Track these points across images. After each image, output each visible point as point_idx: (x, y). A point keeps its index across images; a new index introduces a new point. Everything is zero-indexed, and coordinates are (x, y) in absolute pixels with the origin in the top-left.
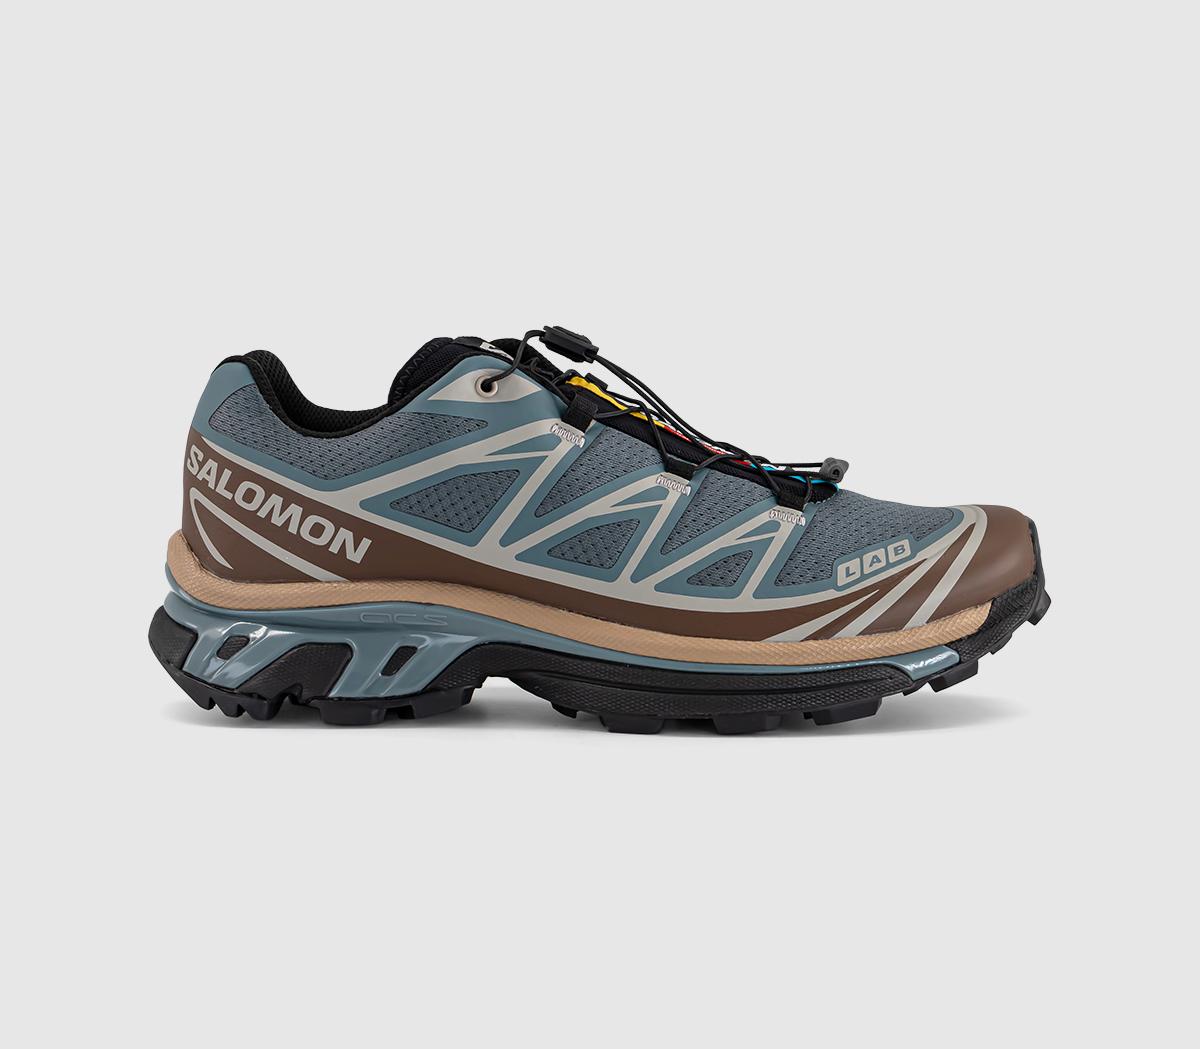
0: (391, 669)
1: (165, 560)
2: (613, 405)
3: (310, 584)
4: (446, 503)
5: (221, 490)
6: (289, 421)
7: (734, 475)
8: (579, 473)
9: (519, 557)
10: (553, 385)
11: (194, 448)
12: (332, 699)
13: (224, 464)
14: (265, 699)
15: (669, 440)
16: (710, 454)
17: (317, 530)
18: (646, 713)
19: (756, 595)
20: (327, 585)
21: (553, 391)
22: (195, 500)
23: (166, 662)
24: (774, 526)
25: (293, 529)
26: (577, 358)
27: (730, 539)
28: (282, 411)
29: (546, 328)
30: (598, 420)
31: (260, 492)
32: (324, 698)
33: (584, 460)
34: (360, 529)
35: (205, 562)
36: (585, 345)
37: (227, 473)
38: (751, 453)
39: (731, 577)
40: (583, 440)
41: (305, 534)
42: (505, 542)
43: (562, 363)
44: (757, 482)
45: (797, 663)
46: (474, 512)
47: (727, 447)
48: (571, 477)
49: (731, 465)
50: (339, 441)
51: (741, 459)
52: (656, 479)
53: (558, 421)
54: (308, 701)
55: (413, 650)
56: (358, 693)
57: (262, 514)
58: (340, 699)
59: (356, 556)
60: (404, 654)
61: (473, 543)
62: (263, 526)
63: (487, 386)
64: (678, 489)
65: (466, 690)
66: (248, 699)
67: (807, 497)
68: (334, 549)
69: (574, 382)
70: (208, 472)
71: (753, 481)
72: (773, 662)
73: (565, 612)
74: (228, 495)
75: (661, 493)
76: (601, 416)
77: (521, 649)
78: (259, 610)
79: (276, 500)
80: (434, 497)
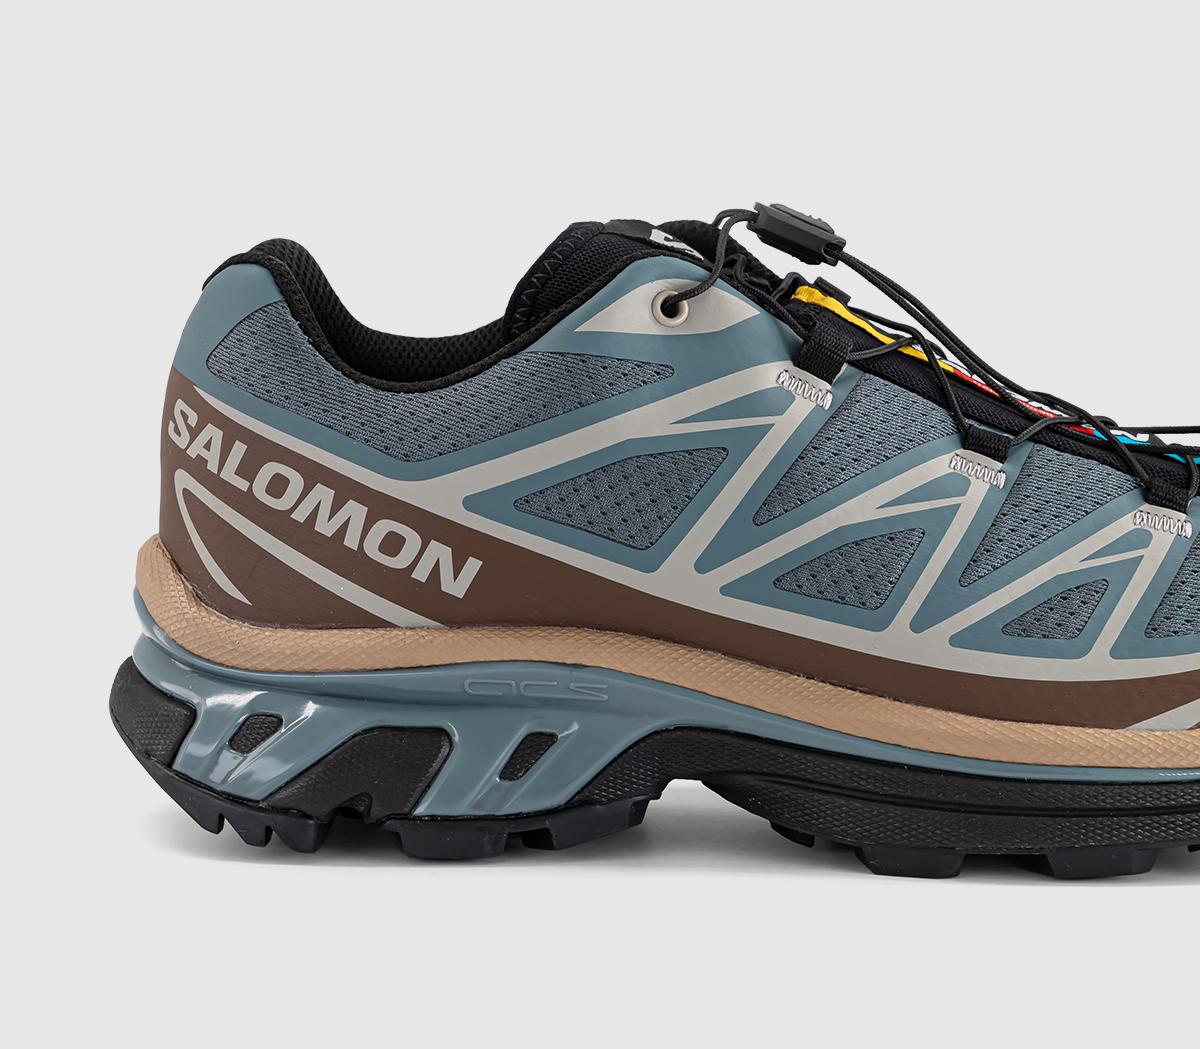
0: (513, 770)
1: (133, 584)
2: (870, 335)
3: (381, 631)
4: (607, 501)
5: (229, 474)
6: (340, 362)
7: (1073, 453)
8: (825, 454)
9: (726, 590)
10: (774, 300)
11: (180, 405)
12: (420, 818)
13: (233, 432)
14: (310, 817)
15: (966, 395)
16: (1032, 418)
17: (392, 544)
18: (936, 845)
19: (1117, 652)
20: (409, 633)
21: (778, 315)
22: (185, 490)
23: (144, 756)
24: (1140, 539)
25: (351, 541)
26: (810, 257)
27: (1071, 561)
28: (327, 346)
29: (759, 206)
30: (851, 363)
31: (296, 481)
32: (406, 817)
33: (832, 432)
34: (463, 542)
35: (205, 593)
36: (825, 236)
37: (239, 449)
38: (1093, 412)
39: (1074, 623)
40: (829, 397)
41: (372, 550)
42: (704, 564)
43: (780, 263)
44: (1111, 465)
45: (1184, 764)
46: (654, 517)
47: (1051, 401)
48: (812, 458)
49: (1063, 434)
50: (426, 397)
51: (1078, 424)
52: (947, 461)
53: (789, 364)
54: (380, 823)
55: (549, 739)
56: (462, 808)
57: (300, 515)
58: (433, 818)
59: (456, 586)
60: (536, 745)
61: (650, 567)
62: (302, 536)
63: (670, 308)
64: (984, 478)
65: (636, 804)
66: (281, 818)
67: (1193, 491)
68: (421, 574)
69: (803, 295)
70: (207, 444)
71: (1104, 462)
72: (1145, 763)
73: (801, 679)
74: (242, 485)
75: (956, 485)
76: (857, 356)
77: (728, 740)
78: (296, 672)
79: (323, 494)
80: (586, 493)
